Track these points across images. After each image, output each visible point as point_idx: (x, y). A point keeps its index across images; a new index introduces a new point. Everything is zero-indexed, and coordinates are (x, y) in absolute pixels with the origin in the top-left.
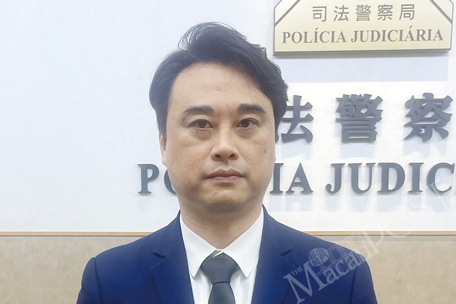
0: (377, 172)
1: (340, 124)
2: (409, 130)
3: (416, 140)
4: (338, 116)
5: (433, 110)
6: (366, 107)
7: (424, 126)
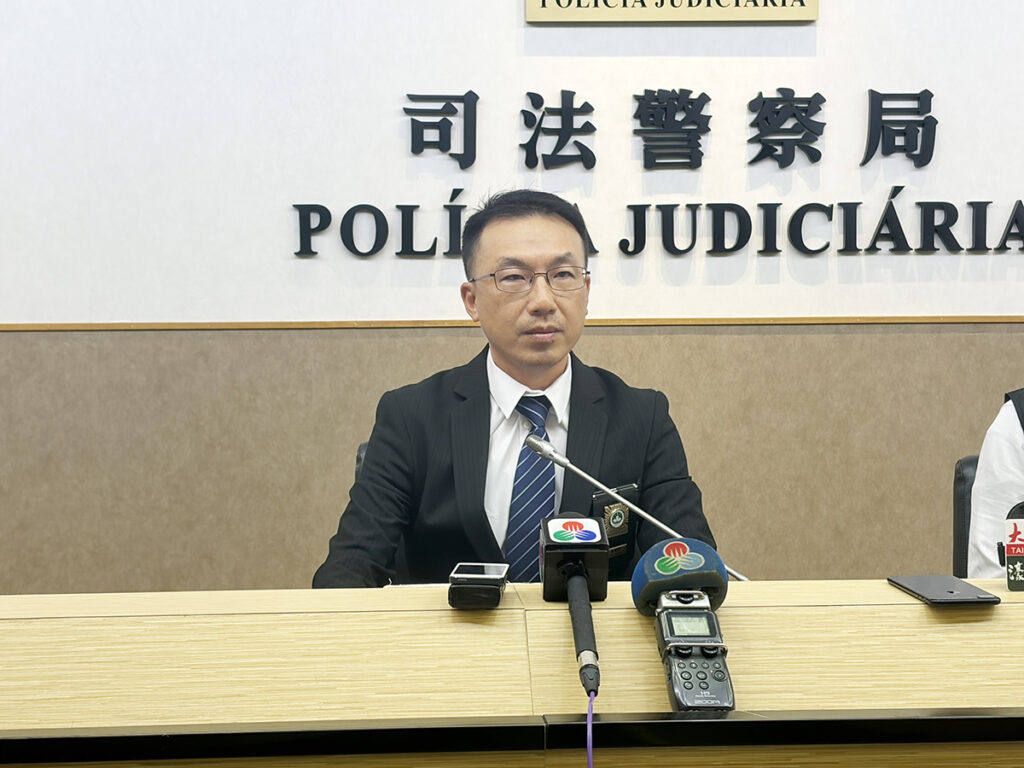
0: (705, 219)
1: (639, 139)
2: (757, 148)
3: (769, 166)
4: (637, 125)
5: (794, 116)
6: (684, 109)
7: (781, 143)
